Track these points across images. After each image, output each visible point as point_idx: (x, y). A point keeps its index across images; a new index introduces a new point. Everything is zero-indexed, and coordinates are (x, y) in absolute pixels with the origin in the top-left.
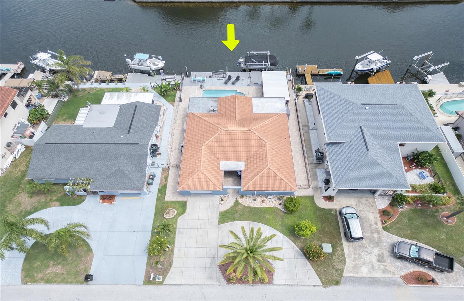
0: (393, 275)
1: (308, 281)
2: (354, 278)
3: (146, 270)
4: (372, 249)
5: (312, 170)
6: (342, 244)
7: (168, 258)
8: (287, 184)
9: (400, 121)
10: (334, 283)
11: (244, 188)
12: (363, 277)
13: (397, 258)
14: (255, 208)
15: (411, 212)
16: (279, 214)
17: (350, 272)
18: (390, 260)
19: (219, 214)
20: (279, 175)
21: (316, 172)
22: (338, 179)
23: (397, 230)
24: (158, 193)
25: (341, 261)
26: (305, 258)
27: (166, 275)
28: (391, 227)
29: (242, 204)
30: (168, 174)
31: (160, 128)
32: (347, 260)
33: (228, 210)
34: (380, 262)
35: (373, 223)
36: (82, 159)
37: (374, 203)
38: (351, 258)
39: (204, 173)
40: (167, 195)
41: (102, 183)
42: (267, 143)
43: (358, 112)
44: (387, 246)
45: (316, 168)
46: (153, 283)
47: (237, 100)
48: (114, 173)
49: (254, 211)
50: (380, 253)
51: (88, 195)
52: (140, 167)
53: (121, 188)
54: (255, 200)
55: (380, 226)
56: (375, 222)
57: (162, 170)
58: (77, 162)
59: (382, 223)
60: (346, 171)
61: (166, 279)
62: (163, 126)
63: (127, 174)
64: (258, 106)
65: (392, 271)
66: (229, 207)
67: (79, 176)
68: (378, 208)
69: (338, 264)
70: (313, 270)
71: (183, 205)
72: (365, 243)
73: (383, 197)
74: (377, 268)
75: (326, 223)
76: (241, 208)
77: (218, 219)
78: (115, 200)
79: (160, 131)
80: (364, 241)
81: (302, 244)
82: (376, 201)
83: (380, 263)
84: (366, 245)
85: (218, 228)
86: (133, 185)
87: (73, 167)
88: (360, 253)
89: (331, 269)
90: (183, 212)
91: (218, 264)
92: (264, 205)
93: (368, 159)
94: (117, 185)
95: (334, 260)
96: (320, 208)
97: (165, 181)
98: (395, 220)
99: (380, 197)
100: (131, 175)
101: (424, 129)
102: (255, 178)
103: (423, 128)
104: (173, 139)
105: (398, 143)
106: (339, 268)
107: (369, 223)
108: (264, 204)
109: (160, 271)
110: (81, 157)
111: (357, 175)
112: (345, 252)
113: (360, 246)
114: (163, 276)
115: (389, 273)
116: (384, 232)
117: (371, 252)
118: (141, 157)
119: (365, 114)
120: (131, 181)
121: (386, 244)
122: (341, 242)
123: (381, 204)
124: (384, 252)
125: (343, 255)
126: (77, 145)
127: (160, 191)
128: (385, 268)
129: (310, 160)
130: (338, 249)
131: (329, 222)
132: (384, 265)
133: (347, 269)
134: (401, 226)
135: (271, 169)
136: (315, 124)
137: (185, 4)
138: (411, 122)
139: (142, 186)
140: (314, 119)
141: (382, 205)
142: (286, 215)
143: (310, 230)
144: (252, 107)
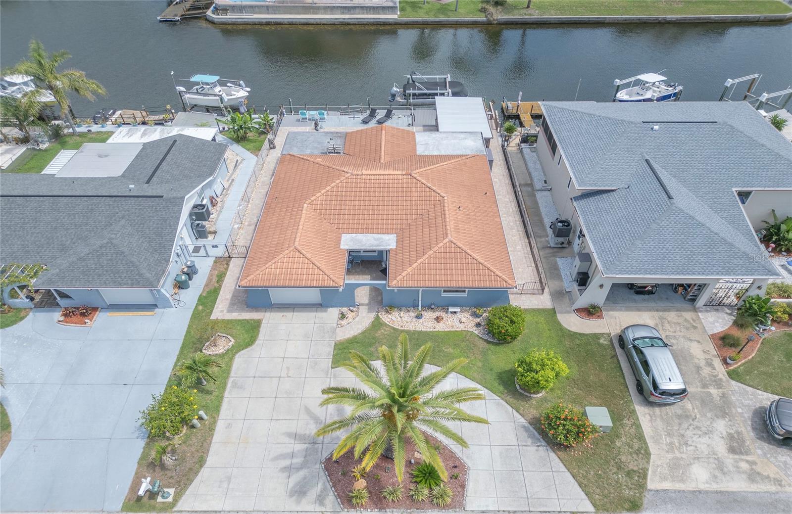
0: (779, 487)
1: (557, 500)
2: (675, 492)
3: (136, 474)
4: (711, 423)
5: (548, 259)
6: (634, 412)
7: (196, 444)
8: (493, 274)
9: (730, 150)
10: (627, 506)
11: (392, 282)
12: (700, 492)
13: (779, 444)
14: (420, 332)
15: (788, 340)
16: (475, 346)
17: (664, 478)
18: (762, 449)
19: (334, 346)
20: (475, 256)
21: (556, 263)
22: (609, 258)
23: (764, 378)
24: (197, 304)
25: (638, 450)
26: (544, 443)
27: (186, 486)
28: (748, 372)
29: (389, 325)
30: (227, 269)
31: (223, 190)
32: (652, 450)
33: (355, 337)
34: (735, 454)
35: (702, 363)
36: (32, 225)
37: (697, 322)
38: (662, 444)
39: (303, 252)
40: (218, 308)
41: (63, 272)
42: (446, 198)
43: (636, 135)
44: (746, 415)
45: (554, 256)
46: (148, 506)
47: (383, 132)
48: (97, 251)
49: (418, 339)
50: (732, 432)
51: (35, 307)
52: (160, 243)
53: (107, 282)
54: (419, 317)
55: (721, 370)
56: (707, 362)
57: (215, 262)
58: (19, 231)
59: (725, 362)
60: (627, 240)
61: (184, 498)
62: (229, 186)
63: (126, 253)
64: (427, 144)
65: (772, 476)
66: (360, 331)
67: (18, 260)
68: (708, 332)
69: (630, 457)
70: (568, 474)
71: (254, 328)
72: (691, 408)
73: (718, 310)
74: (731, 468)
75: (589, 365)
76: (386, 333)
77: (332, 357)
78: (95, 317)
79: (222, 193)
80: (687, 404)
81: (535, 411)
82: (701, 317)
83: (737, 457)
84: (694, 412)
85: (329, 376)
86: (137, 277)
87: (8, 242)
88: (682, 432)
89: (615, 470)
90: (251, 342)
91: (322, 459)
92: (440, 327)
93: (674, 214)
94: (100, 275)
95: (620, 448)
96: (572, 332)
97: (218, 282)
98: (753, 357)
99: (709, 309)
100: (135, 256)
101: (783, 164)
102: (419, 262)
103: (782, 162)
104: (247, 207)
105: (734, 190)
106: (636, 469)
107: (692, 363)
108: (441, 324)
109: (172, 477)
110: (31, 221)
111: (652, 247)
112: (643, 428)
113: (679, 417)
114: (176, 488)
115: (766, 481)
116: (733, 383)
117: (711, 429)
118: (165, 222)
119: (652, 139)
120: (132, 268)
121: (742, 410)
122: (632, 407)
123: (714, 324)
124: (743, 429)
125: (641, 437)
126: (28, 199)
127: (202, 300)
128: (752, 469)
129: (541, 242)
130: (625, 421)
131: (596, 361)
132: (747, 461)
133: (654, 472)
134: (770, 370)
135: (454, 244)
136: (545, 182)
137: (300, 27)
138: (753, 151)
139: (156, 279)
140: (543, 174)
141: (716, 324)
142: (492, 347)
143: (553, 369)
144: (416, 146)
